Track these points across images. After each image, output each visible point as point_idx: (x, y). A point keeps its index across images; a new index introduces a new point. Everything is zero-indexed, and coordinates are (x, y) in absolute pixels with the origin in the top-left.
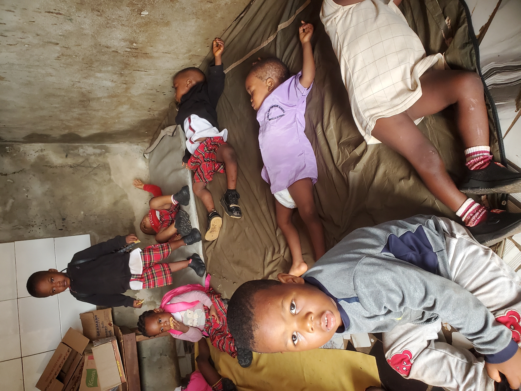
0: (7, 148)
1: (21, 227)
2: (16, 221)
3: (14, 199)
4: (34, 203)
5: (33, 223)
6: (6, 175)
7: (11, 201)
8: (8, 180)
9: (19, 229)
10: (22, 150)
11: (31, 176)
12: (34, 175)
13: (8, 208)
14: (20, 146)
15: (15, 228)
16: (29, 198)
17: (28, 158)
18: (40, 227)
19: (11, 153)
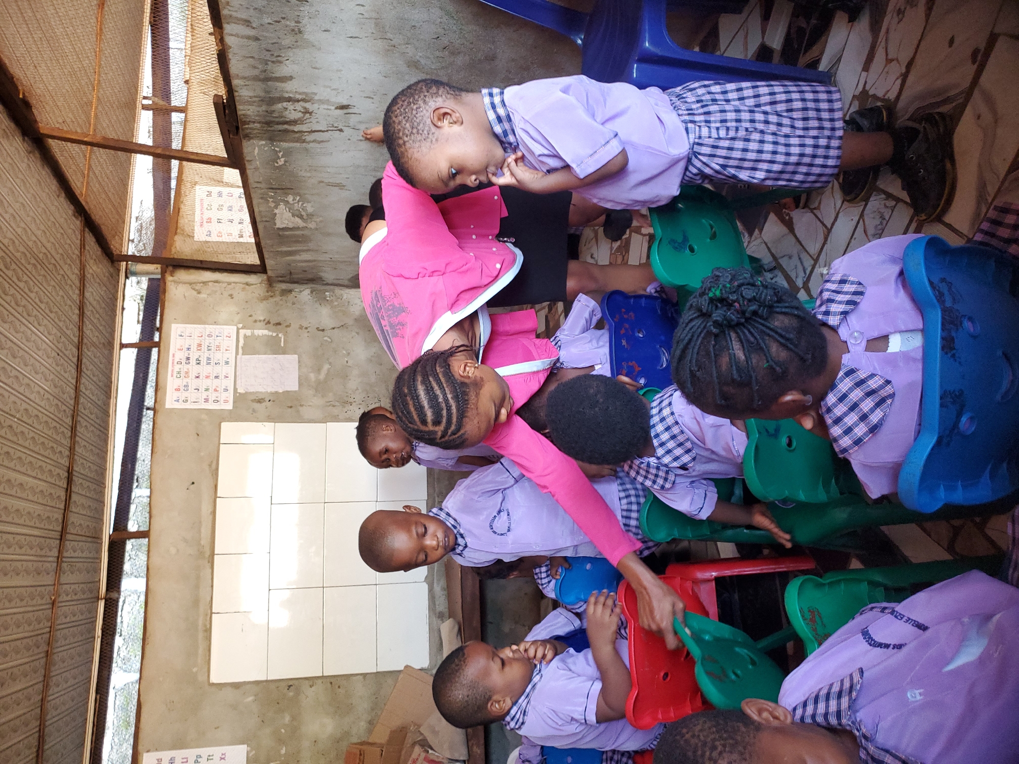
0: (327, 293)
1: (337, 404)
2: (331, 394)
3: (330, 364)
4: (355, 372)
5: (351, 400)
6: (323, 330)
7: (327, 366)
8: (325, 338)
9: (334, 406)
10: (345, 297)
11: (354, 334)
12: (358, 333)
13: (322, 376)
14: (342, 292)
15: (328, 404)
16: (349, 364)
17: (352, 309)
18: (360, 406)
19: (332, 301)
